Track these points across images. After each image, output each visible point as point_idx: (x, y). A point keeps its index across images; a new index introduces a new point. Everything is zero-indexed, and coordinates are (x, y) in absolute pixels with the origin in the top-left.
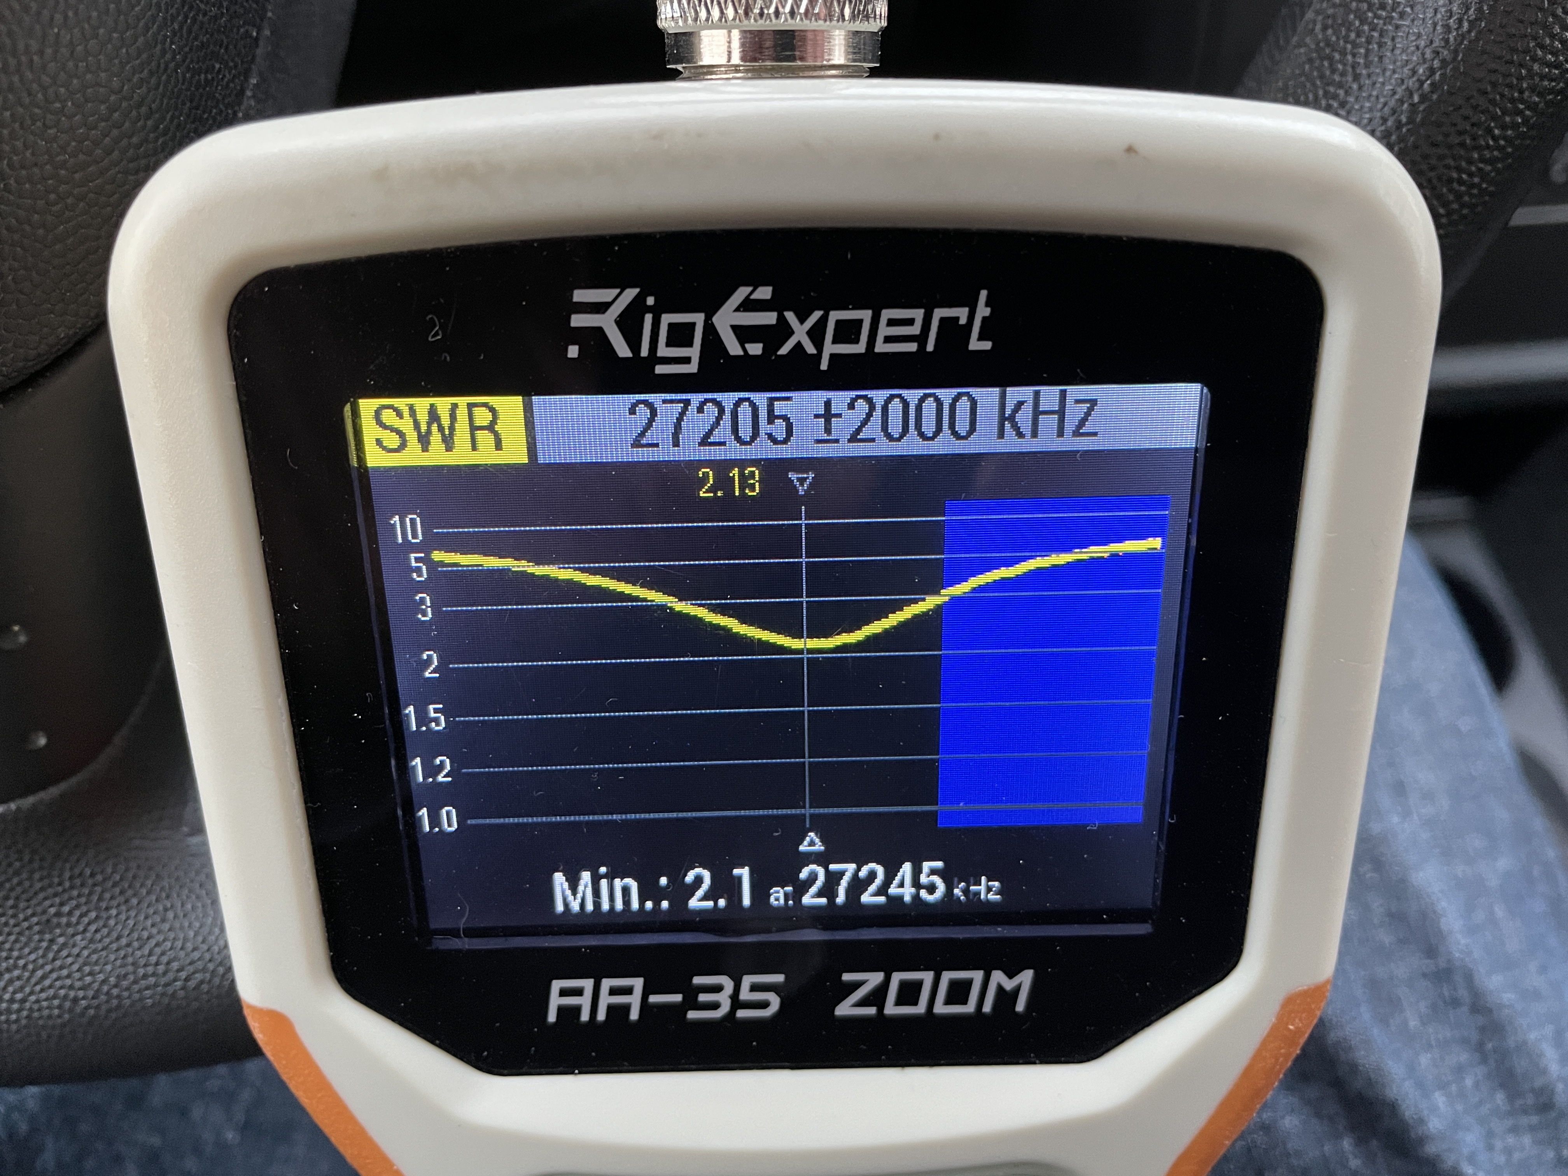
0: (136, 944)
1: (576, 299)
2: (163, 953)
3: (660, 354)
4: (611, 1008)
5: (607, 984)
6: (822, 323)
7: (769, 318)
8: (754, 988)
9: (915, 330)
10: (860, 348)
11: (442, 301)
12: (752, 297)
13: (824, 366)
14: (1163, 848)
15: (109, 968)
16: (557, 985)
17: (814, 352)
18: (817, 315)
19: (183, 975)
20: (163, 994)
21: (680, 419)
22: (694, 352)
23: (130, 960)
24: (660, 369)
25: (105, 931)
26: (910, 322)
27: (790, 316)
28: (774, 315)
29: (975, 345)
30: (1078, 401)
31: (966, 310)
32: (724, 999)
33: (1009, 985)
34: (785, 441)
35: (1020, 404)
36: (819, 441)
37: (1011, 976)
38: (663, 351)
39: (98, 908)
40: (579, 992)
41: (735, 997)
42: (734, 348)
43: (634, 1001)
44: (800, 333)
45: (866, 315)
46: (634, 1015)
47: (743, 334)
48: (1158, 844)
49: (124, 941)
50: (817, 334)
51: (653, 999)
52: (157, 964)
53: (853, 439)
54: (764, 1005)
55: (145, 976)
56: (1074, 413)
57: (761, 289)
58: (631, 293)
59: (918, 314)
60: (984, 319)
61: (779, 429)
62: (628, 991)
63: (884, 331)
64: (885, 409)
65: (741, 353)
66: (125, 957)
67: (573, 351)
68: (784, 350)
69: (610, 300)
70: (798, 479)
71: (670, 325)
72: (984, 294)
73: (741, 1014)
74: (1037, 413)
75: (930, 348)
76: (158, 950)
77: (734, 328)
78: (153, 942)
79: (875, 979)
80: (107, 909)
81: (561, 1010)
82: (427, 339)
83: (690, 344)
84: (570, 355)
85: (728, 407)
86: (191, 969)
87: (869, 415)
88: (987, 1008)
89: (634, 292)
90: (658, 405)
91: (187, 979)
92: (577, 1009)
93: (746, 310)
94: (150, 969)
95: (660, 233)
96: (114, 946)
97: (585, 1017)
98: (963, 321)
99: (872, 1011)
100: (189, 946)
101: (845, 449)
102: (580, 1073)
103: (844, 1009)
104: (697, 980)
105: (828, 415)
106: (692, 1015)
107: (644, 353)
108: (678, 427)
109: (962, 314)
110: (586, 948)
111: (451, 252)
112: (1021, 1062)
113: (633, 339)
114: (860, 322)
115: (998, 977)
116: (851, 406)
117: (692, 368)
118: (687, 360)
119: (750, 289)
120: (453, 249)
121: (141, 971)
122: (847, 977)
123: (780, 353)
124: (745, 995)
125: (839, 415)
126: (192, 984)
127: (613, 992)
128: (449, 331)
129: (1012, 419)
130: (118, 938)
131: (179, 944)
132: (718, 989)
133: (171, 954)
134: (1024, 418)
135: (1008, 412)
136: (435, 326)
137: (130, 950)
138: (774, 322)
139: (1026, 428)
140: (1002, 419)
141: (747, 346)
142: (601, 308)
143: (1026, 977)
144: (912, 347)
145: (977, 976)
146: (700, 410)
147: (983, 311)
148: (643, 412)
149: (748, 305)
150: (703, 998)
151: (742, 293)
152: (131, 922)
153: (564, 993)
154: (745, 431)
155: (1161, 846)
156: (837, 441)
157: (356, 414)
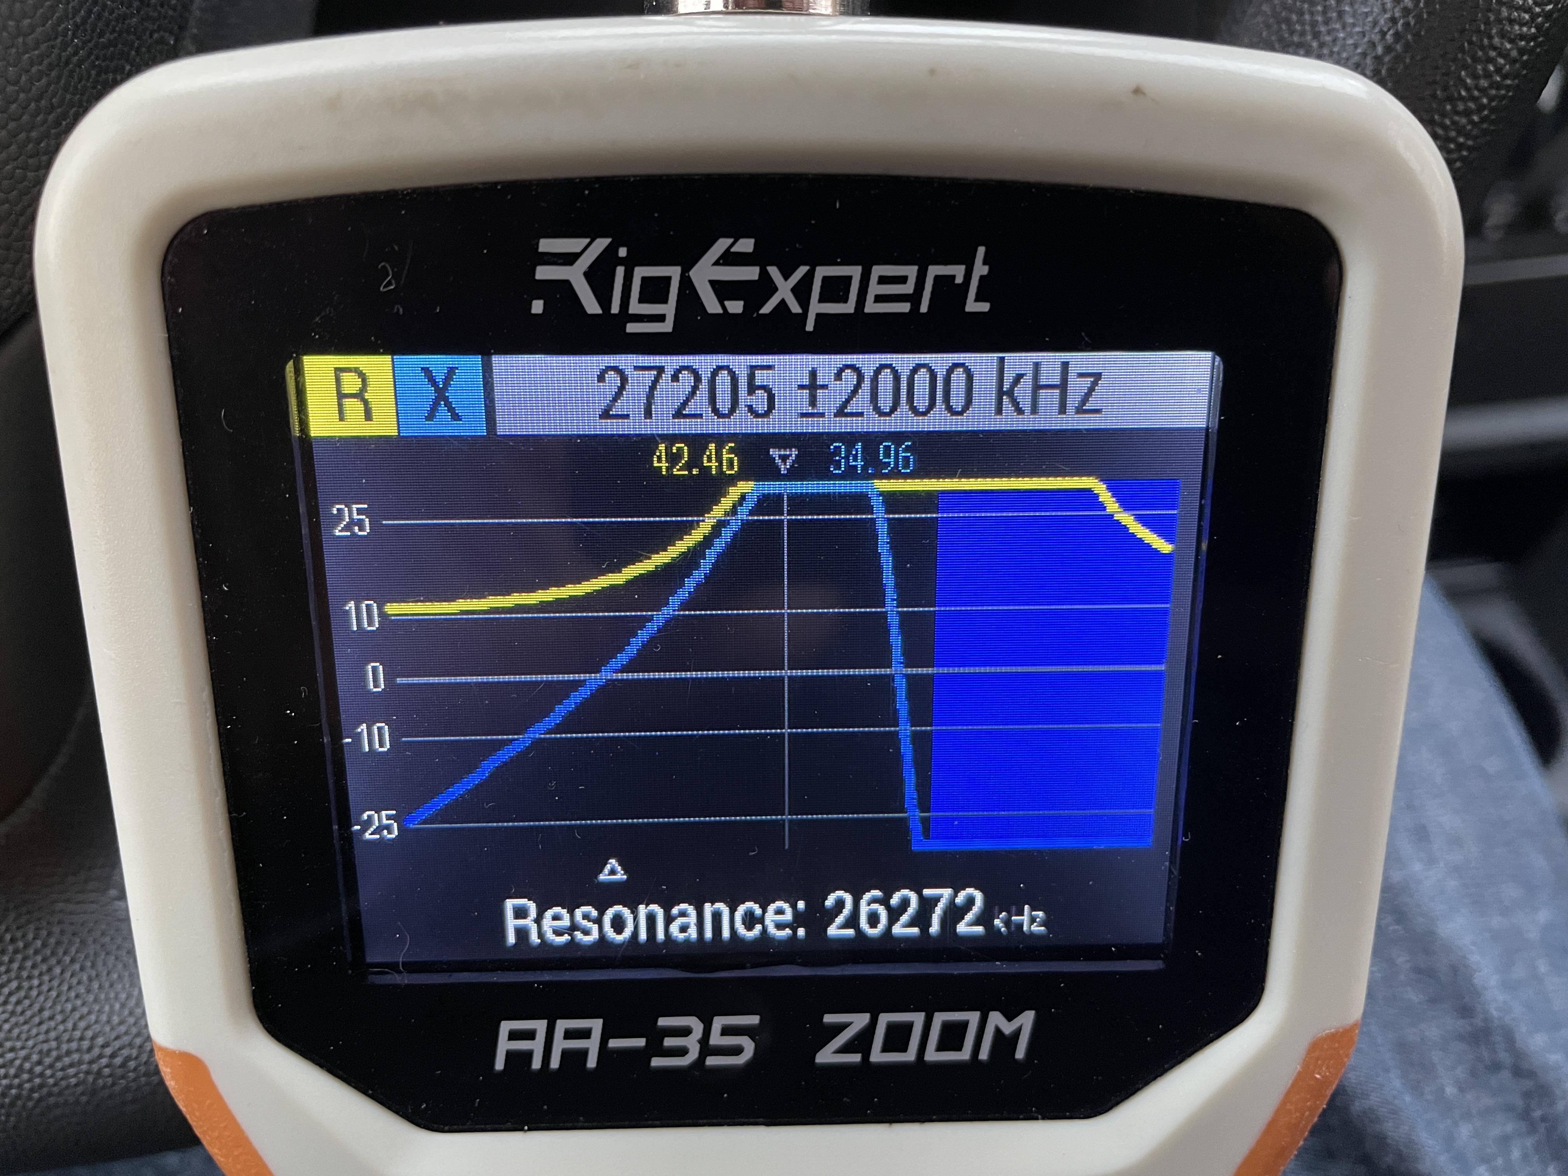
0: (59, 1018)
1: (541, 249)
2: (87, 1028)
3: (632, 311)
4: (565, 1054)
5: (562, 1025)
6: (808, 278)
7: (751, 273)
8: (726, 1031)
9: (908, 288)
10: (848, 308)
11: (396, 248)
12: (732, 250)
13: (810, 327)
14: (1176, 872)
15: (30, 1043)
16: (506, 1027)
17: (799, 310)
18: (803, 270)
19: (108, 1051)
20: (87, 1073)
21: (653, 387)
22: (669, 309)
23: (53, 1035)
24: (632, 328)
25: (27, 1002)
26: (903, 280)
27: (773, 272)
28: (757, 269)
29: (973, 306)
30: (1081, 375)
31: (962, 268)
32: (692, 1043)
33: (1008, 1028)
34: (767, 414)
35: (1019, 378)
36: (803, 415)
37: (1010, 1018)
38: (635, 307)
39: (18, 977)
40: (530, 1035)
41: (704, 1041)
42: (712, 305)
43: (592, 1045)
44: (784, 290)
45: (855, 272)
46: (592, 1062)
47: (722, 289)
48: (1170, 870)
49: (46, 1014)
50: (802, 292)
51: (613, 1043)
52: (82, 1039)
53: (841, 412)
54: (737, 1051)
55: (68, 1053)
56: (1077, 387)
57: (742, 241)
58: (602, 244)
59: (911, 271)
60: (982, 278)
61: (760, 401)
62: (585, 1034)
63: (875, 289)
64: (875, 380)
65: (721, 311)
66: (47, 1032)
67: (537, 307)
68: (766, 309)
69: (578, 250)
70: (780, 456)
71: (644, 280)
72: (981, 251)
73: (711, 1061)
74: (1037, 387)
75: (924, 309)
76: (82, 1024)
77: (713, 283)
78: (77, 1015)
79: (859, 1021)
80: (30, 978)
81: (510, 1055)
82: (379, 289)
83: (665, 301)
84: (534, 311)
85: (705, 377)
86: (117, 1044)
87: (858, 386)
88: (984, 1055)
89: (606, 241)
90: (629, 372)
91: (113, 1056)
92: (529, 1054)
93: (726, 264)
94: (74, 1045)
95: (634, 176)
96: (37, 1020)
97: (536, 1064)
98: (959, 280)
99: (856, 1058)
100: (116, 1019)
101: (830, 424)
102: (529, 1130)
103: (826, 1056)
104: (663, 1022)
105: (813, 386)
106: (657, 1062)
107: (615, 309)
108: (650, 396)
109: (958, 272)
110: (539, 983)
111: (408, 193)
112: (1021, 1116)
113: (603, 296)
114: (849, 279)
115: (996, 1019)
116: (838, 376)
117: (667, 327)
118: (661, 318)
119: (731, 240)
120: (409, 191)
121: (65, 1047)
122: (829, 1018)
123: (762, 311)
124: (716, 1039)
125: (824, 387)
126: (118, 1061)
127: (569, 1035)
128: (402, 282)
129: (1010, 393)
130: (41, 1010)
131: (104, 1018)
132: (686, 1032)
133: (97, 1028)
134: (1023, 391)
135: (1006, 387)
136: (388, 276)
137: (52, 1024)
138: (756, 277)
139: (1026, 403)
140: (1000, 393)
141: (727, 303)
142: (569, 259)
143: (1027, 1019)
144: (904, 307)
145: (973, 1018)
146: (675, 378)
147: (980, 269)
148: (613, 378)
149: (728, 259)
150: (669, 1042)
151: (721, 245)
152: (54, 994)
153: (514, 1035)
154: (724, 402)
155: (1173, 870)
156: (822, 415)
157: (299, 371)
